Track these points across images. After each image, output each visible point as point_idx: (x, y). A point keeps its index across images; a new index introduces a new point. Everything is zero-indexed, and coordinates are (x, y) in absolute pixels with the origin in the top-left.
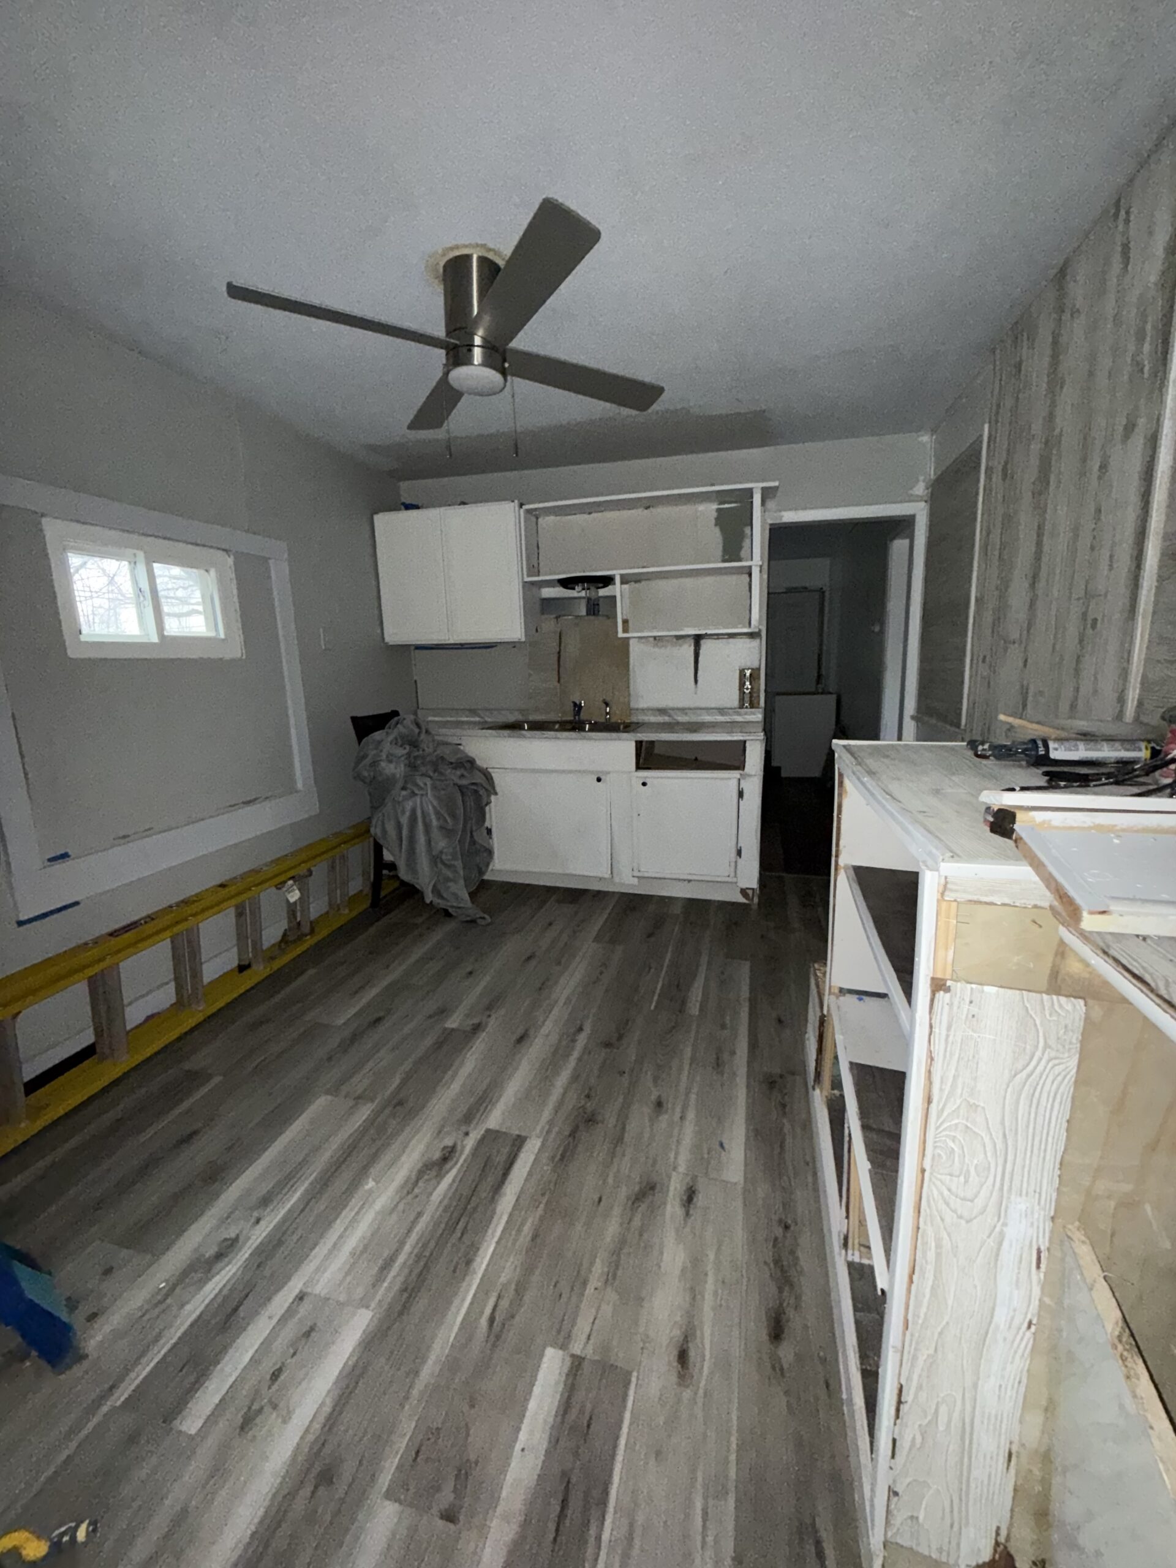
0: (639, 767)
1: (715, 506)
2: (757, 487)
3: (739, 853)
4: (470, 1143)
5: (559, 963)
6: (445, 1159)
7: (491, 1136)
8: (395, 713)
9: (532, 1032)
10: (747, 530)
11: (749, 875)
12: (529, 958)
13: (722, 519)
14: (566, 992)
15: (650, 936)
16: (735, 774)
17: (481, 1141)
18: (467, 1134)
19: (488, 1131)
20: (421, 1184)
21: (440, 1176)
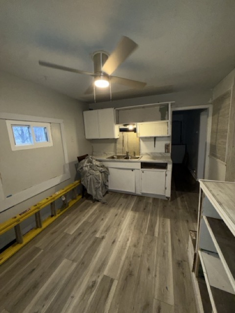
0: (142, 168)
1: (159, 107)
2: (170, 103)
3: (166, 188)
4: (99, 280)
5: (123, 217)
6: (93, 286)
7: (105, 277)
8: (87, 155)
9: (116, 240)
10: (167, 112)
11: (168, 194)
12: (116, 215)
13: (161, 110)
14: (125, 227)
15: (145, 209)
16: (165, 170)
17: (102, 280)
18: (99, 277)
19: (104, 276)
20: (86, 296)
21: (91, 292)
